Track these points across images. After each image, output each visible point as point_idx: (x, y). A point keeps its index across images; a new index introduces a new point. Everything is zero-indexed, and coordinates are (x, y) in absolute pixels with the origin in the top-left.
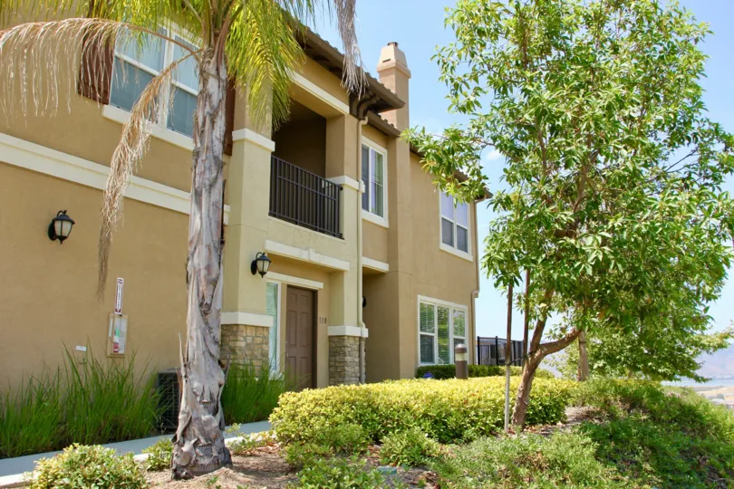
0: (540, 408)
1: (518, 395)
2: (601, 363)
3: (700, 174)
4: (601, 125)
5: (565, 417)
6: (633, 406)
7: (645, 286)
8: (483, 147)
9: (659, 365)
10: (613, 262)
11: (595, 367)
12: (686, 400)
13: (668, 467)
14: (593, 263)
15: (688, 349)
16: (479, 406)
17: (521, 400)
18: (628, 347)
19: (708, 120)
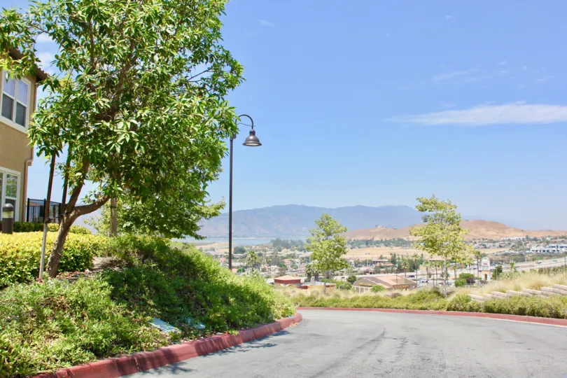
0: (72, 258)
1: (53, 248)
2: (129, 224)
3: (211, 87)
4: (140, 32)
5: (93, 265)
6: (146, 257)
7: (161, 165)
8: (39, 33)
9: (171, 227)
10: (137, 144)
11: (124, 226)
12: (184, 253)
13: (167, 303)
14: (122, 144)
15: (192, 215)
16: (17, 257)
17: (55, 252)
18: (150, 212)
19: (222, 47)
